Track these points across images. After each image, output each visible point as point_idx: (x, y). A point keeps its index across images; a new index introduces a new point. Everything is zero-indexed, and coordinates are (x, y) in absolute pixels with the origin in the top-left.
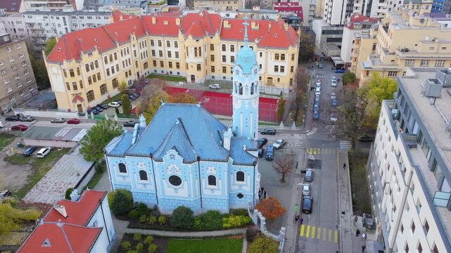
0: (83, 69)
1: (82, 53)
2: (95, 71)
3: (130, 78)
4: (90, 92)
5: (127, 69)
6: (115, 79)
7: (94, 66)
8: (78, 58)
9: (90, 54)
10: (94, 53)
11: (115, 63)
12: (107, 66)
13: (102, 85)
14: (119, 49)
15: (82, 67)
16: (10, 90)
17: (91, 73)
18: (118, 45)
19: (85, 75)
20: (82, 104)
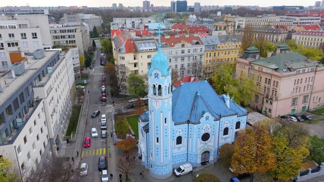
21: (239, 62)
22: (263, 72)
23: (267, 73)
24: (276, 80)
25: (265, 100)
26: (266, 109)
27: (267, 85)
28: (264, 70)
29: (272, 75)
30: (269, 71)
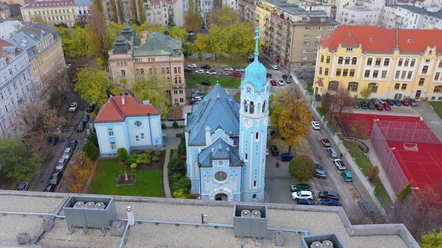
0: (335, 60)
1: (340, 45)
2: (350, 66)
3: (400, 91)
4: (334, 82)
5: (400, 80)
6: (374, 84)
7: (351, 62)
8: (333, 48)
9: (349, 49)
10: (354, 49)
11: (382, 68)
12: (368, 68)
13: (354, 83)
14: (396, 56)
15: (335, 58)
16: (305, 59)
17: (343, 66)
18: (397, 52)
19: (334, 65)
20: (320, 88)
21: (113, 61)
22: (157, 62)
23: (161, 62)
24: (177, 66)
25: (173, 92)
26: (176, 100)
27: (166, 75)
28: (157, 59)
29: (170, 62)
30: (164, 59)
